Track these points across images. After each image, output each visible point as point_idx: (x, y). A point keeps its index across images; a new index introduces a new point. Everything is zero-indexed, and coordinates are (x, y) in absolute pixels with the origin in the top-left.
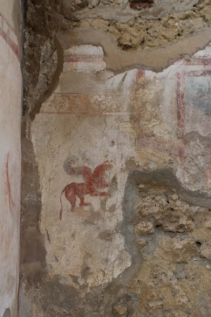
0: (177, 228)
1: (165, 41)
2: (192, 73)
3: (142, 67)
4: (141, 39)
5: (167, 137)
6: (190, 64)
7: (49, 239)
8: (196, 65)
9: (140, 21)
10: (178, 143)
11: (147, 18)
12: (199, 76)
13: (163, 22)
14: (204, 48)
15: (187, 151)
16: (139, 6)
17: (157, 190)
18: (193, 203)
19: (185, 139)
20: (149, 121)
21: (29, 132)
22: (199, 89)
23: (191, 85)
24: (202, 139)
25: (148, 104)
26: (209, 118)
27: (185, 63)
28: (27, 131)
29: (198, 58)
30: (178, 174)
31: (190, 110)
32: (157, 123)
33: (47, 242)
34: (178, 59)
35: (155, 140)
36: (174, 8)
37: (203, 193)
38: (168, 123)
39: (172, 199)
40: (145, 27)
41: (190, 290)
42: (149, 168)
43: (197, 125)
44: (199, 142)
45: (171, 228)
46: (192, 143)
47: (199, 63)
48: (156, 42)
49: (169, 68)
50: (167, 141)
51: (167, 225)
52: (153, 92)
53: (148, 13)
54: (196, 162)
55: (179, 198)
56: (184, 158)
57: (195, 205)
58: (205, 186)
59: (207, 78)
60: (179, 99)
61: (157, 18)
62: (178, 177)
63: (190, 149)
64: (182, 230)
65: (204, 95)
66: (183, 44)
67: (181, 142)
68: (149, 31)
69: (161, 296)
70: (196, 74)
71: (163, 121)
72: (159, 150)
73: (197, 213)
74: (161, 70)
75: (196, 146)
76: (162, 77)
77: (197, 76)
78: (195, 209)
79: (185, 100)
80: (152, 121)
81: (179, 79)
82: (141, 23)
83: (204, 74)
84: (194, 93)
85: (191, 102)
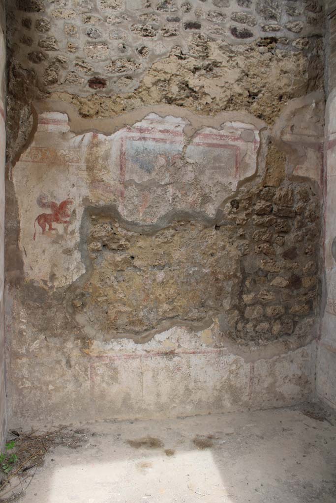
0: (118, 247)
1: (114, 113)
2: (132, 138)
3: (96, 131)
4: (96, 111)
5: (112, 183)
6: (131, 132)
7: (25, 254)
8: (135, 132)
9: (96, 97)
10: (121, 187)
11: (101, 95)
12: (136, 140)
13: (112, 99)
14: (141, 121)
15: (126, 193)
16: (96, 86)
17: (104, 220)
18: (129, 229)
19: (125, 184)
20: (100, 170)
21: (11, 175)
22: (136, 150)
23: (130, 146)
24: (137, 185)
25: (99, 158)
26: (143, 171)
27: (127, 131)
28: (9, 174)
29: (136, 127)
30: (120, 209)
31: (129, 164)
32: (105, 172)
33: (24, 256)
34: (122, 127)
35: (104, 184)
36: (120, 90)
37: (136, 222)
38: (114, 173)
39: (115, 226)
40: (100, 102)
41: (126, 289)
42: (99, 204)
43: (134, 175)
44: (135, 187)
45: (114, 246)
46: (130, 188)
47: (137, 131)
48: (107, 114)
49: (116, 133)
50: (113, 186)
51: (111, 244)
52: (103, 150)
53: (101, 92)
54: (132, 201)
55: (120, 226)
56: (124, 198)
57: (130, 231)
58: (138, 218)
59: (142, 142)
60: (122, 156)
61: (108, 96)
62: (119, 211)
63: (128, 191)
64: (122, 248)
65: (139, 154)
66: (126, 117)
68: (102, 105)
69: (106, 293)
70: (134, 139)
71: (110, 171)
72: (107, 192)
73: (132, 236)
74: (110, 134)
75: (133, 190)
76: (110, 140)
78: (130, 234)
79: (126, 157)
80: (102, 171)
81: (123, 141)
82: (96, 99)
83: (140, 139)
84: (132, 152)
85: (130, 159)
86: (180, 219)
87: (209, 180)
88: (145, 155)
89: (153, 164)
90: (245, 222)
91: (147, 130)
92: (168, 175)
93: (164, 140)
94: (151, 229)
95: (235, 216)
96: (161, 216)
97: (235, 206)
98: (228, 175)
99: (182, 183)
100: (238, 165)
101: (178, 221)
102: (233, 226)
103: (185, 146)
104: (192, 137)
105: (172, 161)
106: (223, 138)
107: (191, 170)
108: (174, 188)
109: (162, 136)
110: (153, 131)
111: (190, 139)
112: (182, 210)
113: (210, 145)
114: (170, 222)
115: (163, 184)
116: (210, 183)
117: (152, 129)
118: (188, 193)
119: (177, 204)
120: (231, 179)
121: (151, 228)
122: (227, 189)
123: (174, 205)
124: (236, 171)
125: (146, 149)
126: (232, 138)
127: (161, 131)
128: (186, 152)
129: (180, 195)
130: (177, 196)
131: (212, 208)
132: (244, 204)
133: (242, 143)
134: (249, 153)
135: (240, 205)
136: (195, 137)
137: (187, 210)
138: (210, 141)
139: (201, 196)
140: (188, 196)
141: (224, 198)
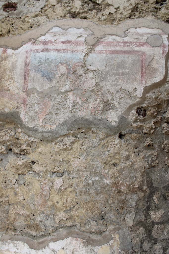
0: (20, 151)
1: (23, 31)
2: (36, 51)
3: (6, 47)
4: (8, 30)
5: (17, 91)
6: (35, 45)
8: (39, 45)
9: (8, 19)
10: (23, 95)
11: (13, 17)
12: (40, 52)
13: (21, 19)
14: (45, 35)
15: (28, 101)
16: (8, 9)
17: (10, 126)
18: (30, 135)
19: (28, 92)
20: (7, 81)
22: (39, 60)
23: (34, 58)
24: (39, 93)
25: (7, 70)
26: (44, 79)
27: (32, 44)
29: (41, 41)
30: (22, 116)
31: (32, 74)
32: (11, 82)
34: (28, 42)
35: (10, 93)
36: (29, 10)
37: (36, 128)
38: (18, 82)
39: (18, 132)
40: (11, 22)
41: (25, 192)
42: (4, 111)
43: (36, 84)
44: (37, 95)
45: (17, 151)
46: (32, 95)
47: (41, 44)
48: (16, 32)
49: (22, 47)
50: (17, 94)
51: (14, 149)
52: (11, 62)
53: (13, 14)
54: (34, 108)
55: (22, 131)
56: (26, 105)
57: (31, 137)
58: (38, 124)
59: (45, 53)
60: (26, 67)
61: (19, 17)
62: (21, 118)
63: (30, 99)
64: (24, 153)
65: (42, 64)
66: (33, 33)
67: (25, 94)
68: (13, 25)
69: (7, 195)
70: (38, 51)
71: (15, 81)
72: (11, 99)
73: (32, 142)
74: (17, 49)
75: (35, 97)
76: (17, 53)
77: (38, 52)
78: (31, 139)
79: (30, 67)
80: (9, 81)
81: (27, 54)
82: (8, 20)
83: (43, 51)
84: (36, 63)
85: (33, 69)
86: (80, 126)
87: (112, 86)
88: (46, 65)
89: (55, 72)
90: (152, 131)
91: (50, 42)
92: (68, 83)
93: (65, 50)
94: (50, 136)
95: (142, 124)
96: (61, 123)
97: (142, 113)
98: (133, 81)
99: (82, 89)
100: (144, 70)
101: (79, 129)
102: (139, 135)
103: (87, 54)
104: (94, 45)
105: (73, 69)
106: (127, 45)
107: (92, 76)
108: (75, 95)
109: (64, 46)
110: (56, 43)
111: (91, 47)
112: (82, 117)
113: (113, 52)
114: (69, 129)
115: (63, 91)
116: (113, 89)
117: (55, 40)
118: (89, 100)
119: (77, 111)
120: (136, 85)
121: (50, 134)
122: (132, 96)
123: (75, 112)
124: (142, 77)
125: (48, 59)
126: (137, 44)
127: (63, 42)
128: (88, 60)
129: (80, 102)
130: (78, 103)
131: (115, 115)
132: (152, 111)
133: (149, 48)
134: (156, 58)
135: (148, 113)
136: (98, 46)
137: (87, 117)
138: (113, 48)
139: (102, 103)
140: (89, 103)
141: (129, 105)
